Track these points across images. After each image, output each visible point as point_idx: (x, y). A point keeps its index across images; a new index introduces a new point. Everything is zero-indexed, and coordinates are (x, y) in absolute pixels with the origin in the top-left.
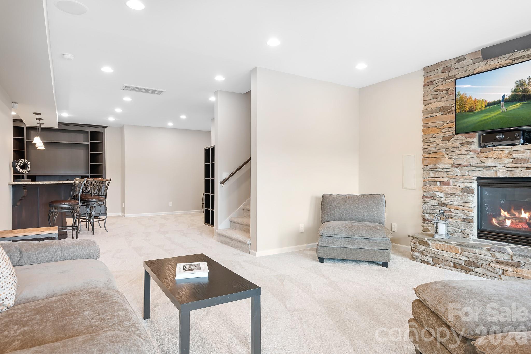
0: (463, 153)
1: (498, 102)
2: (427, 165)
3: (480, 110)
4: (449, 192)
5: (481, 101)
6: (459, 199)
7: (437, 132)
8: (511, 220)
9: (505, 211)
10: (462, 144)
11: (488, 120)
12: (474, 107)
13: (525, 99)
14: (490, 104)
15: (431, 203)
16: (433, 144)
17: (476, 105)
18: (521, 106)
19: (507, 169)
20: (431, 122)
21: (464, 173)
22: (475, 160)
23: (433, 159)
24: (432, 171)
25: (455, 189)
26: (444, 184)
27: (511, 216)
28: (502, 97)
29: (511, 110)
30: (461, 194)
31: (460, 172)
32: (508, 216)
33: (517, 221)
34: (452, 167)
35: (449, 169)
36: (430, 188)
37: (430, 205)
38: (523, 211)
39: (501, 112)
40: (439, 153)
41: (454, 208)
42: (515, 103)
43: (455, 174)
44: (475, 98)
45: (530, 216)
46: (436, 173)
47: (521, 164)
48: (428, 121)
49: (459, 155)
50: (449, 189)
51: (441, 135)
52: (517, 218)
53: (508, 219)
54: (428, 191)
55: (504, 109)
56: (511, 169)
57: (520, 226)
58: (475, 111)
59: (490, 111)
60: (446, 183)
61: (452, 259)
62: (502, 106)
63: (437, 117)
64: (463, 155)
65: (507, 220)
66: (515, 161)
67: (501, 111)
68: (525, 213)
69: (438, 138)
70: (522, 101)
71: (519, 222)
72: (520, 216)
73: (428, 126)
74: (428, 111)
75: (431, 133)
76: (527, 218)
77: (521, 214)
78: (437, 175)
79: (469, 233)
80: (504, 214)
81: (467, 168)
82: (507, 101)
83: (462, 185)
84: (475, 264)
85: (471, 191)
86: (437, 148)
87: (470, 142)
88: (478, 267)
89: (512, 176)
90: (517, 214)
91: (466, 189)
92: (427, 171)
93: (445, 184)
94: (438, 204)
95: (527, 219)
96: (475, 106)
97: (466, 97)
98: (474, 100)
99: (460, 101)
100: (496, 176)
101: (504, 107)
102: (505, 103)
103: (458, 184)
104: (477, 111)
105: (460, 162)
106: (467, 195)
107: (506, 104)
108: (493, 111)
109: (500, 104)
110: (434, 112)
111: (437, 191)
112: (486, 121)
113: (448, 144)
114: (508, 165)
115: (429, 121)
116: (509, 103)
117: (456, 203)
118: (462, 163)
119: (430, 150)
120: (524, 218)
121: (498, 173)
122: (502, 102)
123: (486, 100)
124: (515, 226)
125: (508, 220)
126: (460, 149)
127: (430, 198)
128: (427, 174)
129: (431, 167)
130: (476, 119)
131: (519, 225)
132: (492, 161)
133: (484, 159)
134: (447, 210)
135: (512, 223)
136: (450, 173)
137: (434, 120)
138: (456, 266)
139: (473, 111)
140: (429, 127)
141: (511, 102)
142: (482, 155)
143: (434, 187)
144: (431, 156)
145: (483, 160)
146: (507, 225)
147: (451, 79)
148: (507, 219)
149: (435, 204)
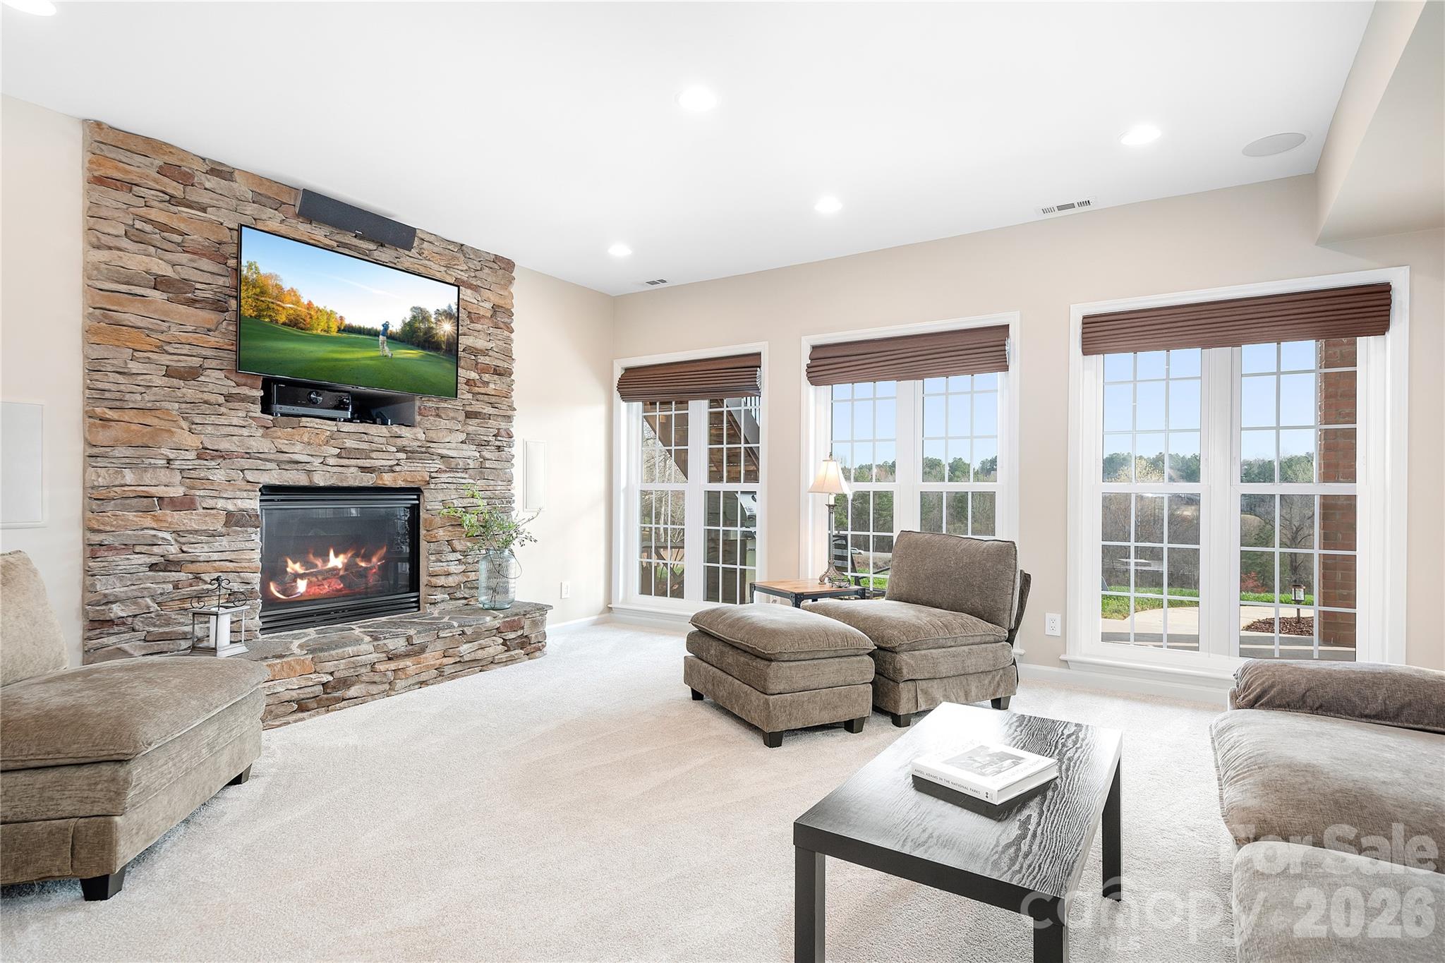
0: (235, 421)
1: (373, 333)
2: (110, 444)
3: (323, 333)
4: (190, 526)
5: (330, 315)
6: (224, 542)
7: (149, 348)
8: (309, 579)
9: (295, 562)
10: (229, 398)
11: (345, 363)
12: (304, 320)
13: (429, 347)
14: (350, 330)
15: (128, 567)
16: (137, 382)
17: (311, 318)
18: (422, 356)
19: (329, 468)
20: (126, 310)
21: (233, 473)
22: (259, 443)
23: (133, 427)
24: (130, 466)
25: (207, 518)
26: (175, 506)
27: (307, 570)
28: (383, 326)
29: (399, 358)
30: (224, 530)
31: (222, 472)
32: (301, 571)
33: (320, 578)
34: (199, 457)
35: (188, 463)
36: (122, 520)
37: (125, 571)
38: (332, 553)
39: (380, 356)
40: (158, 411)
41: (209, 569)
42: (410, 346)
43: (211, 478)
44: (310, 302)
45: (346, 561)
46: (145, 471)
47: (355, 460)
48: (114, 305)
49: (220, 427)
50: (193, 517)
51: (165, 359)
52: (320, 572)
53: (302, 576)
54: (113, 529)
55: (387, 351)
56: (336, 469)
57: (326, 587)
58: (307, 332)
59: (352, 344)
60: (182, 503)
61: (298, 691)
62: (383, 343)
63: (146, 301)
64: (231, 428)
65: (299, 581)
66: (344, 453)
67: (381, 353)
68: (336, 555)
69: (153, 366)
70: (423, 348)
71: (324, 579)
72: (326, 566)
73: (121, 321)
74: (118, 272)
75: (128, 344)
76: (340, 566)
77: (328, 560)
78: (148, 478)
79: (251, 626)
80: (293, 569)
81: (245, 463)
82: (393, 339)
83: (231, 507)
84: (345, 683)
85: (253, 519)
86: (147, 397)
87: (249, 397)
88: (349, 687)
89: (340, 484)
90: (319, 563)
91: (243, 515)
92: (109, 465)
93: (178, 504)
94: (153, 567)
95: (340, 570)
96: (308, 320)
97: (280, 288)
98: (306, 303)
99: (258, 290)
100: (307, 484)
101: (386, 348)
102: (389, 341)
103: (220, 504)
104: (315, 332)
105: (224, 445)
106: (247, 531)
107: (392, 343)
108: (360, 348)
109: (377, 338)
110: (135, 282)
111: (151, 526)
112: (341, 363)
113: (189, 391)
114: (331, 461)
115: (120, 304)
116: (398, 344)
117: (215, 556)
118: (231, 448)
119: (128, 397)
120: (335, 569)
121: (316, 477)
122: (383, 335)
123: (341, 317)
124: (315, 590)
125: (302, 579)
126: (223, 410)
127: (123, 551)
128: (109, 475)
129: (130, 452)
130: (312, 352)
131: (323, 585)
132: (303, 450)
133: (287, 444)
134: (184, 578)
135: (309, 585)
136: (194, 474)
137: (137, 307)
138: (306, 706)
139: (302, 329)
140: (124, 323)
141: (402, 342)
142: (279, 432)
143: (135, 516)
144: (127, 419)
145: (282, 444)
146: (298, 591)
147: (194, 209)
148: (300, 578)
149: (142, 569)
